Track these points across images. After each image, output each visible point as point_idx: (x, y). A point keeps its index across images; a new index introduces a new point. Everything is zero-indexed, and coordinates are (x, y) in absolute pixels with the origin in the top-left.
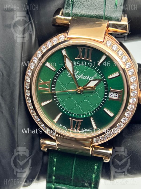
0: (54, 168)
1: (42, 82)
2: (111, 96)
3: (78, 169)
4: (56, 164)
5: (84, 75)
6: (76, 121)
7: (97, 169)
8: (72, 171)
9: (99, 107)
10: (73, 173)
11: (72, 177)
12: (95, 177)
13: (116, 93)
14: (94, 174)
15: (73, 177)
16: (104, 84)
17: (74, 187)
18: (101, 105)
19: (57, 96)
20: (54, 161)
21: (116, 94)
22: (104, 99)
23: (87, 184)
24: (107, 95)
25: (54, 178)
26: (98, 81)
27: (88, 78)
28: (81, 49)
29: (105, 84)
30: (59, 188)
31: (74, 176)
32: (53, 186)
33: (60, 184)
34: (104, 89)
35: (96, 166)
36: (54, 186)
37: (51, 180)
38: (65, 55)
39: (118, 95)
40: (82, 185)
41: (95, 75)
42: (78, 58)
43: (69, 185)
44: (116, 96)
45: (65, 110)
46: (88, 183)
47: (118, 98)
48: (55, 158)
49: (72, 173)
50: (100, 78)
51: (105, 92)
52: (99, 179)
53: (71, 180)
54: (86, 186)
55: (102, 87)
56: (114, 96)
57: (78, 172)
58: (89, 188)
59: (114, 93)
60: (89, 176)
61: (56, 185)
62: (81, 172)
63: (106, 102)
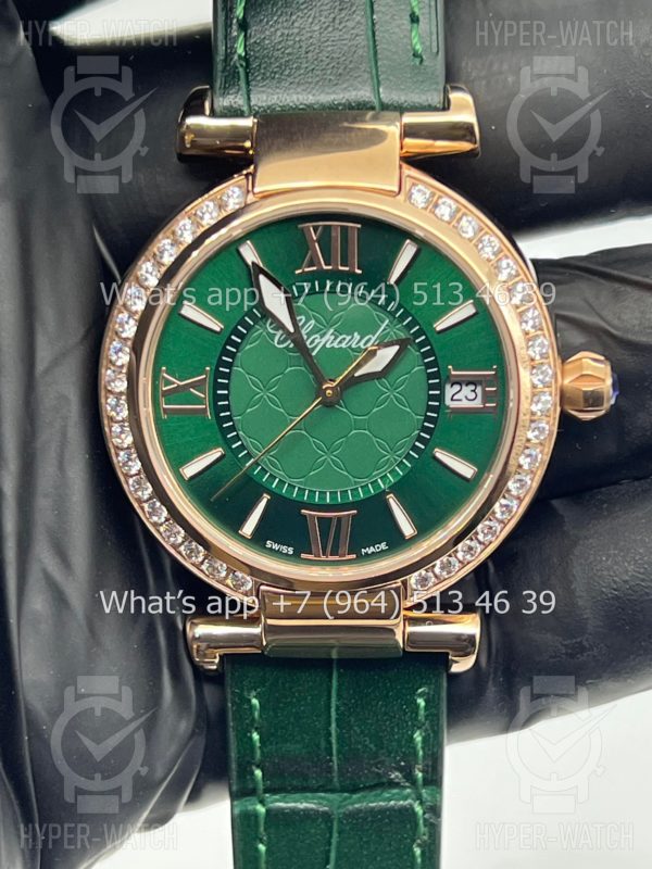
0: (256, 736)
1: (174, 383)
2: (452, 400)
3: (353, 720)
4: (260, 716)
5: (338, 332)
6: (330, 519)
7: (426, 708)
8: (330, 734)
9: (415, 448)
10: (334, 741)
11: (331, 755)
12: (425, 740)
13: (474, 382)
14: (419, 728)
15: (335, 758)
16: (420, 358)
17: (346, 794)
18: (420, 439)
19: (241, 433)
20: (252, 707)
21: (474, 391)
22: (429, 414)
23: (397, 773)
24: (440, 398)
25: (258, 773)
26: (397, 348)
27: (359, 342)
28: (315, 229)
29: (425, 355)
30: (283, 809)
31: (339, 752)
32: (261, 809)
33: (289, 792)
34: (424, 377)
35: (421, 695)
36: (264, 805)
37: (251, 786)
38: (253, 263)
39: (479, 390)
40: (376, 781)
41: (380, 326)
42: (307, 270)
43: (325, 791)
44: (472, 396)
45: (282, 482)
46: (400, 769)
47: (484, 401)
48: (254, 693)
49: (330, 743)
50: (402, 335)
51: (432, 387)
52: (440, 747)
53: (330, 770)
54: (392, 784)
55: (416, 369)
56: (464, 399)
57: (355, 731)
58: (405, 787)
59: (464, 387)
60: (399, 741)
61: (272, 802)
62: (366, 732)
63: (439, 424)
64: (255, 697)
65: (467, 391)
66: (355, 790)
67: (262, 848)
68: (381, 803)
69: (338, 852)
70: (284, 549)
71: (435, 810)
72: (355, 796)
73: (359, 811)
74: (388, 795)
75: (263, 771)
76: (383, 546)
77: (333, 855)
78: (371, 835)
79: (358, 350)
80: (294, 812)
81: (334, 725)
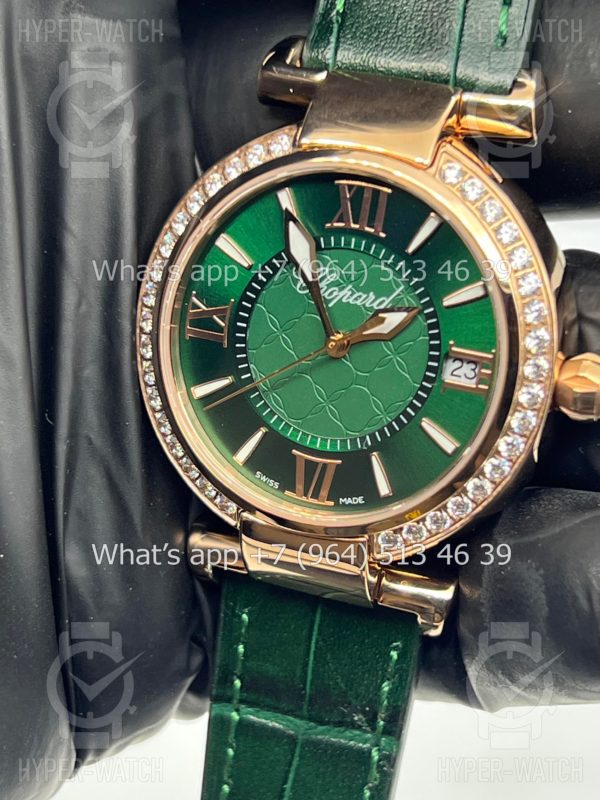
0: (241, 648)
2: (452, 374)
3: (329, 656)
4: (247, 631)
6: (317, 463)
7: (398, 661)
8: (307, 664)
9: (405, 413)
10: (310, 671)
11: (305, 684)
12: (392, 692)
13: (474, 363)
14: (388, 679)
15: (308, 687)
16: (426, 328)
17: (312, 724)
18: (412, 405)
19: (252, 366)
20: (241, 622)
21: (474, 370)
22: (424, 383)
23: (361, 716)
24: (437, 371)
25: (238, 683)
26: (404, 315)
28: (350, 188)
29: (431, 326)
30: (254, 722)
31: (312, 683)
32: (235, 716)
33: (262, 708)
34: (426, 347)
35: (395, 648)
36: (239, 714)
37: (229, 694)
39: (478, 370)
40: (339, 719)
42: (336, 224)
43: (296, 716)
44: (472, 374)
45: (280, 420)
46: (364, 713)
47: (478, 383)
48: (246, 610)
49: (306, 673)
50: (414, 303)
51: (432, 358)
52: (406, 701)
53: (301, 698)
54: (353, 725)
55: (421, 338)
56: (463, 377)
57: (330, 668)
58: (366, 732)
59: (465, 364)
60: (368, 687)
61: (247, 714)
62: (339, 671)
63: (431, 395)
64: (247, 614)
65: (467, 369)
66: (321, 723)
67: (231, 752)
68: (342, 741)
69: (297, 775)
70: (271, 482)
71: (390, 760)
72: (321, 728)
73: (320, 742)
74: (349, 735)
75: (242, 682)
76: (360, 500)
77: (291, 776)
78: (328, 767)
80: (264, 728)
81: (312, 657)
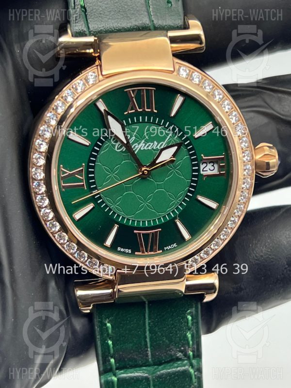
0: (110, 342)
1: (67, 173)
2: (203, 171)
3: (157, 329)
4: (112, 331)
5: (146, 141)
6: (149, 234)
7: (192, 320)
8: (146, 338)
9: (187, 196)
10: (148, 340)
11: (147, 347)
12: (193, 336)
13: (212, 161)
14: (189, 330)
15: (149, 349)
16: (188, 152)
17: (156, 367)
18: (189, 191)
19: (101, 195)
20: (107, 328)
21: (213, 166)
22: (193, 179)
23: (180, 353)
24: (198, 171)
25: (112, 360)
26: (176, 148)
28: (133, 91)
29: (190, 150)
30: (126, 377)
31: (151, 346)
32: (115, 379)
33: (128, 368)
34: (190, 161)
35: (189, 314)
36: (116, 376)
37: (109, 367)
38: (105, 110)
39: (215, 165)
40: (170, 359)
42: (130, 112)
43: (146, 366)
44: (212, 168)
45: (123, 218)
46: (181, 351)
47: (219, 171)
49: (146, 342)
50: (178, 141)
51: (194, 165)
53: (147, 356)
54: (178, 359)
55: (185, 157)
56: (209, 170)
57: (158, 335)
58: (184, 360)
59: (208, 164)
60: (180, 337)
61: (120, 374)
62: (164, 334)
63: (199, 184)
64: (108, 322)
65: (210, 166)
66: (160, 364)
68: (174, 369)
70: (127, 251)
71: (199, 370)
72: (160, 367)
73: (163, 374)
74: (176, 365)
75: (114, 359)
76: (175, 245)
78: (169, 385)
79: (157, 150)
80: (132, 378)
81: (148, 333)
